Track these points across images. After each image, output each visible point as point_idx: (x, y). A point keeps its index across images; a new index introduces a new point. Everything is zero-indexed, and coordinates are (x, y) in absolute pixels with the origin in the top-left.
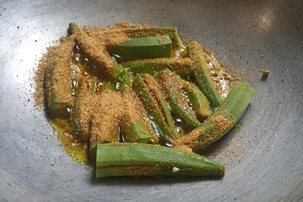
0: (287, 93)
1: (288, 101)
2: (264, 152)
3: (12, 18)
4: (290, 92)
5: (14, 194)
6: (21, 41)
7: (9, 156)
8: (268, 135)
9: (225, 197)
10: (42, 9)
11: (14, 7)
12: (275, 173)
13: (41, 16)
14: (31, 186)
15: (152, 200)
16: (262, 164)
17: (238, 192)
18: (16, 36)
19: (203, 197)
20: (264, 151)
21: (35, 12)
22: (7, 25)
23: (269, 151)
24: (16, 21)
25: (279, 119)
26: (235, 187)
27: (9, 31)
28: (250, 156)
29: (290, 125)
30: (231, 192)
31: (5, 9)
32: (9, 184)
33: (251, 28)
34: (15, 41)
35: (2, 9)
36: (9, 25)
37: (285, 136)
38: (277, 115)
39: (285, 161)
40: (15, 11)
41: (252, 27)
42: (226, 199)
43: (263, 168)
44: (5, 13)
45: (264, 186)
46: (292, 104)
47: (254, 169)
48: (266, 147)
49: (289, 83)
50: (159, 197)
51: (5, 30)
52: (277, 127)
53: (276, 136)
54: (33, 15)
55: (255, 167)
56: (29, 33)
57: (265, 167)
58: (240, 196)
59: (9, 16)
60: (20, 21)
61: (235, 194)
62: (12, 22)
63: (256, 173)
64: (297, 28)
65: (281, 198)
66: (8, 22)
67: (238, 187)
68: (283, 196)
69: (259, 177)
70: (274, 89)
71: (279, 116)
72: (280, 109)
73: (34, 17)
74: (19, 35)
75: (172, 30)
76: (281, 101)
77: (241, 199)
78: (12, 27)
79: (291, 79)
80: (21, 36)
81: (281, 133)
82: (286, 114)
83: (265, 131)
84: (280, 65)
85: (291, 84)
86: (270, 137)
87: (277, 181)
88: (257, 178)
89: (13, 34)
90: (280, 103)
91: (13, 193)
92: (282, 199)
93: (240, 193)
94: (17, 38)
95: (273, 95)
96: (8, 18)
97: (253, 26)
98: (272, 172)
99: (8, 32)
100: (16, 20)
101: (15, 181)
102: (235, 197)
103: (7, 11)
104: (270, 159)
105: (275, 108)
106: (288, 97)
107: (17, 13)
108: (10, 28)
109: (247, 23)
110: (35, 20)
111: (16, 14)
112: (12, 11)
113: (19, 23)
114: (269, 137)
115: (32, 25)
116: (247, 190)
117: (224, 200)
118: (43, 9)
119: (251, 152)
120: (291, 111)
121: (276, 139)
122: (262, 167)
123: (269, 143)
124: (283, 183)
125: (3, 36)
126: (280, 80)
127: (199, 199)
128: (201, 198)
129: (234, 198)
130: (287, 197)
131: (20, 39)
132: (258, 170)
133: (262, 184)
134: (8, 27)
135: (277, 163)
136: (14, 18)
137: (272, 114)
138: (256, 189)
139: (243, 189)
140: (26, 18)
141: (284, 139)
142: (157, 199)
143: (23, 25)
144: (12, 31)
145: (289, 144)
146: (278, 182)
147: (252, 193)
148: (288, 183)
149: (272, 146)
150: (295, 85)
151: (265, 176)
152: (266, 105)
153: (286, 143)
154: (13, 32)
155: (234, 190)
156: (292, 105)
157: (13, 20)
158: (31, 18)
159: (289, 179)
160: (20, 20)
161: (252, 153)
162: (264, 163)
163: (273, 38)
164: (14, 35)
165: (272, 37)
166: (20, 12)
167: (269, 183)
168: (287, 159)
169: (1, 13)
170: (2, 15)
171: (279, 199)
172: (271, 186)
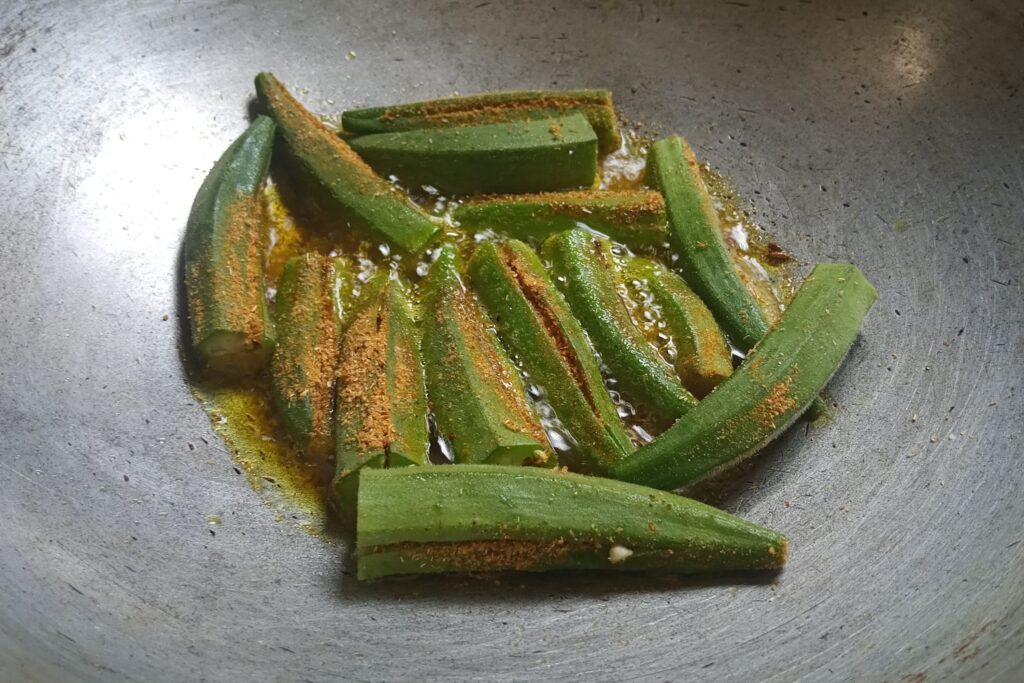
0: (981, 299)
1: (988, 322)
2: (913, 489)
3: (71, 60)
4: (992, 297)
5: (90, 620)
6: (100, 134)
7: (70, 503)
8: (925, 437)
9: (792, 632)
10: (166, 31)
11: (76, 23)
12: (956, 552)
13: (164, 55)
14: (147, 597)
15: (545, 643)
16: (909, 526)
17: (834, 616)
18: (85, 119)
19: (715, 634)
20: (912, 486)
21: (145, 42)
22: (53, 81)
23: (930, 487)
24: (84, 70)
25: (959, 383)
26: (824, 602)
27: (61, 99)
28: (867, 502)
29: (996, 399)
30: (808, 617)
31: (48, 30)
32: (73, 588)
33: (857, 93)
34: (79, 133)
35: (37, 29)
36: (61, 82)
37: (980, 435)
38: (952, 369)
39: (986, 516)
40: (81, 36)
41: (859, 89)
42: (795, 638)
43: (913, 539)
44: (48, 44)
45: (920, 594)
46: (999, 332)
47: (882, 541)
48: (920, 473)
49: (988, 265)
50: (570, 636)
51: (48, 96)
52: (952, 408)
53: (952, 437)
54: (138, 53)
55: (885, 538)
56: (125, 110)
57: (918, 535)
58: (841, 628)
59: (62, 52)
60: (98, 70)
61: (823, 621)
62: (72, 71)
63: (889, 554)
64: (1010, 88)
65: (981, 625)
66: (59, 70)
67: (830, 600)
68: (986, 620)
69: (901, 567)
70: (937, 287)
71: (957, 373)
72: (961, 352)
73: (143, 57)
74: (94, 117)
75: (596, 98)
76: (964, 324)
77: (844, 637)
78: (69, 87)
79: (993, 254)
80: (99, 119)
81: (969, 427)
82: (982, 365)
83: (914, 421)
84: (956, 211)
85: (996, 269)
86: (932, 441)
87: (961, 578)
88: (894, 571)
89: (76, 113)
90: (961, 331)
91: (90, 616)
92: (984, 629)
93: (841, 620)
94: (85, 123)
95: (937, 306)
96: (58, 58)
97: (863, 86)
98: (943, 552)
99: (56, 106)
100: (85, 66)
101: (93, 581)
102: (823, 632)
103: (56, 36)
104: (935, 509)
105: (944, 348)
106: (985, 311)
107: (88, 42)
108: (63, 92)
109: (843, 78)
110: (143, 66)
111: (85, 48)
112: (70, 36)
113: (94, 77)
114: (928, 441)
115: (135, 84)
116: (861, 609)
117: (786, 642)
118: (171, 33)
119: (869, 489)
120: (998, 356)
121: (951, 447)
122: (909, 536)
123: (930, 458)
124: (982, 581)
125: (41, 116)
126: (958, 260)
127: (703, 640)
128: (711, 637)
129: (820, 635)
130: (1002, 622)
131: (98, 128)
132: (896, 548)
133: (911, 587)
134: (59, 87)
135: (960, 522)
136: (79, 59)
137: (935, 368)
138: (894, 605)
139: (849, 607)
140: (116, 59)
141: (977, 447)
142: (564, 641)
143: (107, 85)
144: (72, 101)
145: (996, 462)
146: (965, 580)
147: (882, 616)
148: (1001, 582)
149: (940, 469)
150: (1007, 272)
151: (920, 562)
152: (915, 338)
153: (987, 458)
154: (74, 104)
155: (818, 610)
156: (1002, 336)
157: (75, 67)
158: (133, 59)
159: (1004, 569)
160: (97, 66)
161: (873, 494)
162: (915, 523)
163: (930, 123)
164: (79, 115)
165: (927, 121)
166: (96, 41)
167: (935, 587)
168: (992, 508)
169: (35, 42)
170: (38, 49)
171: (973, 632)
172: (942, 592)
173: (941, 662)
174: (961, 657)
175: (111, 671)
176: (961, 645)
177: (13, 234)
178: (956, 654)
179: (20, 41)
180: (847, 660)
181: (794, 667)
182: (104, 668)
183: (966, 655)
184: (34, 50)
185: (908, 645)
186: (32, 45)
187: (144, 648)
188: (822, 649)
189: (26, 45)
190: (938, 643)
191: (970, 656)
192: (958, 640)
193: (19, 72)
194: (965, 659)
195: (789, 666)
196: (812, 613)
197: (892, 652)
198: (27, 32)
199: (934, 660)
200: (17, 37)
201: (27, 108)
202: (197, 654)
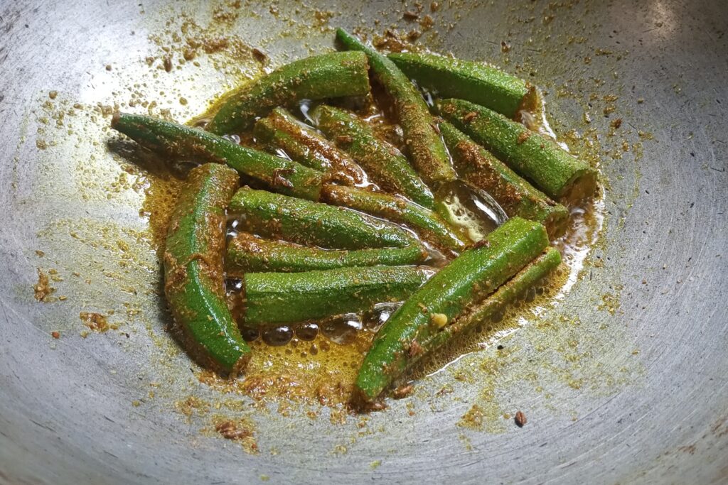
0: (704, 181)
1: (711, 198)
2: (667, 316)
3: (53, 31)
4: (712, 181)
5: (123, 440)
6: (79, 85)
7: (92, 356)
8: (673, 279)
9: (597, 419)
10: (119, 7)
11: (55, 4)
12: (702, 360)
13: (118, 24)
14: (157, 420)
15: (430, 435)
16: (667, 342)
17: (624, 407)
18: (67, 75)
19: (545, 422)
20: (667, 314)
21: (104, 16)
22: (42, 48)
23: (680, 314)
24: (63, 39)
25: (694, 241)
26: (615, 397)
27: (48, 62)
28: (637, 326)
29: (720, 252)
30: (606, 408)
31: (36, 11)
32: (107, 418)
33: (611, 37)
34: (64, 86)
35: (28, 10)
36: (47, 48)
37: (711, 277)
38: (688, 231)
39: (721, 334)
40: (59, 14)
41: (612, 34)
42: (599, 423)
43: (672, 351)
44: (37, 21)
45: (681, 390)
46: (719, 205)
47: (651, 354)
48: (671, 305)
49: (709, 158)
50: (446, 429)
51: (40, 60)
52: (690, 258)
53: (692, 279)
54: (100, 24)
55: (652, 351)
56: (94, 67)
57: (675, 348)
58: (630, 415)
59: (46, 26)
60: (72, 38)
61: (617, 410)
62: (54, 40)
63: (656, 362)
64: (719, 32)
66: (45, 40)
67: (620, 396)
69: (666, 371)
70: (674, 173)
71: (692, 235)
72: (693, 219)
73: (104, 26)
74: (73, 72)
76: (694, 200)
77: (633, 421)
78: (54, 52)
79: (711, 150)
80: (77, 74)
81: (703, 271)
82: (709, 228)
83: (664, 268)
84: (684, 120)
85: (714, 160)
86: (678, 282)
87: (708, 377)
88: (661, 374)
89: (60, 71)
90: (692, 204)
91: (123, 437)
93: (629, 409)
94: (68, 78)
95: (675, 187)
96: (44, 31)
97: (615, 32)
98: (694, 359)
99: (46, 67)
100: (64, 36)
101: (119, 411)
102: (619, 418)
103: (41, 15)
104: (684, 330)
105: (681, 216)
106: (708, 190)
107: (64, 18)
108: (50, 56)
109: (600, 26)
110: (105, 34)
111: (62, 23)
112: (51, 14)
113: (71, 43)
114: (675, 282)
115: (99, 47)
116: (642, 402)
117: (594, 426)
118: (122, 8)
119: (638, 317)
120: (719, 222)
121: (691, 286)
122: (668, 349)
123: (678, 294)
124: (723, 380)
125: (36, 74)
126: (687, 152)
127: (537, 427)
128: (542, 425)
129: (616, 421)
131: (76, 81)
132: (661, 357)
133: (675, 385)
134: (47, 52)
135: (703, 339)
136: (59, 31)
137: (676, 231)
138: (665, 397)
139: (634, 400)
140: (84, 29)
141: (709, 285)
142: (443, 433)
143: (80, 48)
144: (57, 62)
145: (724, 296)
146: (711, 379)
147: (657, 406)
149: (685, 301)
150: (722, 162)
151: (678, 367)
152: (660, 210)
153: (717, 293)
154: (58, 64)
155: (613, 403)
156: (721, 207)
157: (57, 38)
158: (97, 29)
160: (72, 35)
161: (641, 320)
162: (672, 340)
163: (663, 58)
164: (62, 72)
165: (661, 56)
166: (70, 17)
167: (691, 384)
168: (725, 328)
169: (27, 20)
170: (30, 26)
171: (722, 416)
172: (696, 388)
173: (704, 437)
174: (717, 433)
175: (146, 476)
176: (716, 425)
177: (26, 162)
178: (713, 432)
179: (17, 20)
180: (638, 438)
181: (602, 444)
182: (141, 475)
183: (720, 432)
184: (27, 26)
185: (678, 426)
186: (26, 23)
187: (163, 457)
188: (620, 430)
189: (21, 22)
190: (699, 424)
191: (723, 433)
192: (713, 421)
193: (18, 43)
194: (720, 435)
195: (599, 443)
196: (609, 405)
197: (669, 431)
198: (21, 13)
199: (698, 436)
200: (14, 17)
201: (26, 69)
202: (198, 459)
